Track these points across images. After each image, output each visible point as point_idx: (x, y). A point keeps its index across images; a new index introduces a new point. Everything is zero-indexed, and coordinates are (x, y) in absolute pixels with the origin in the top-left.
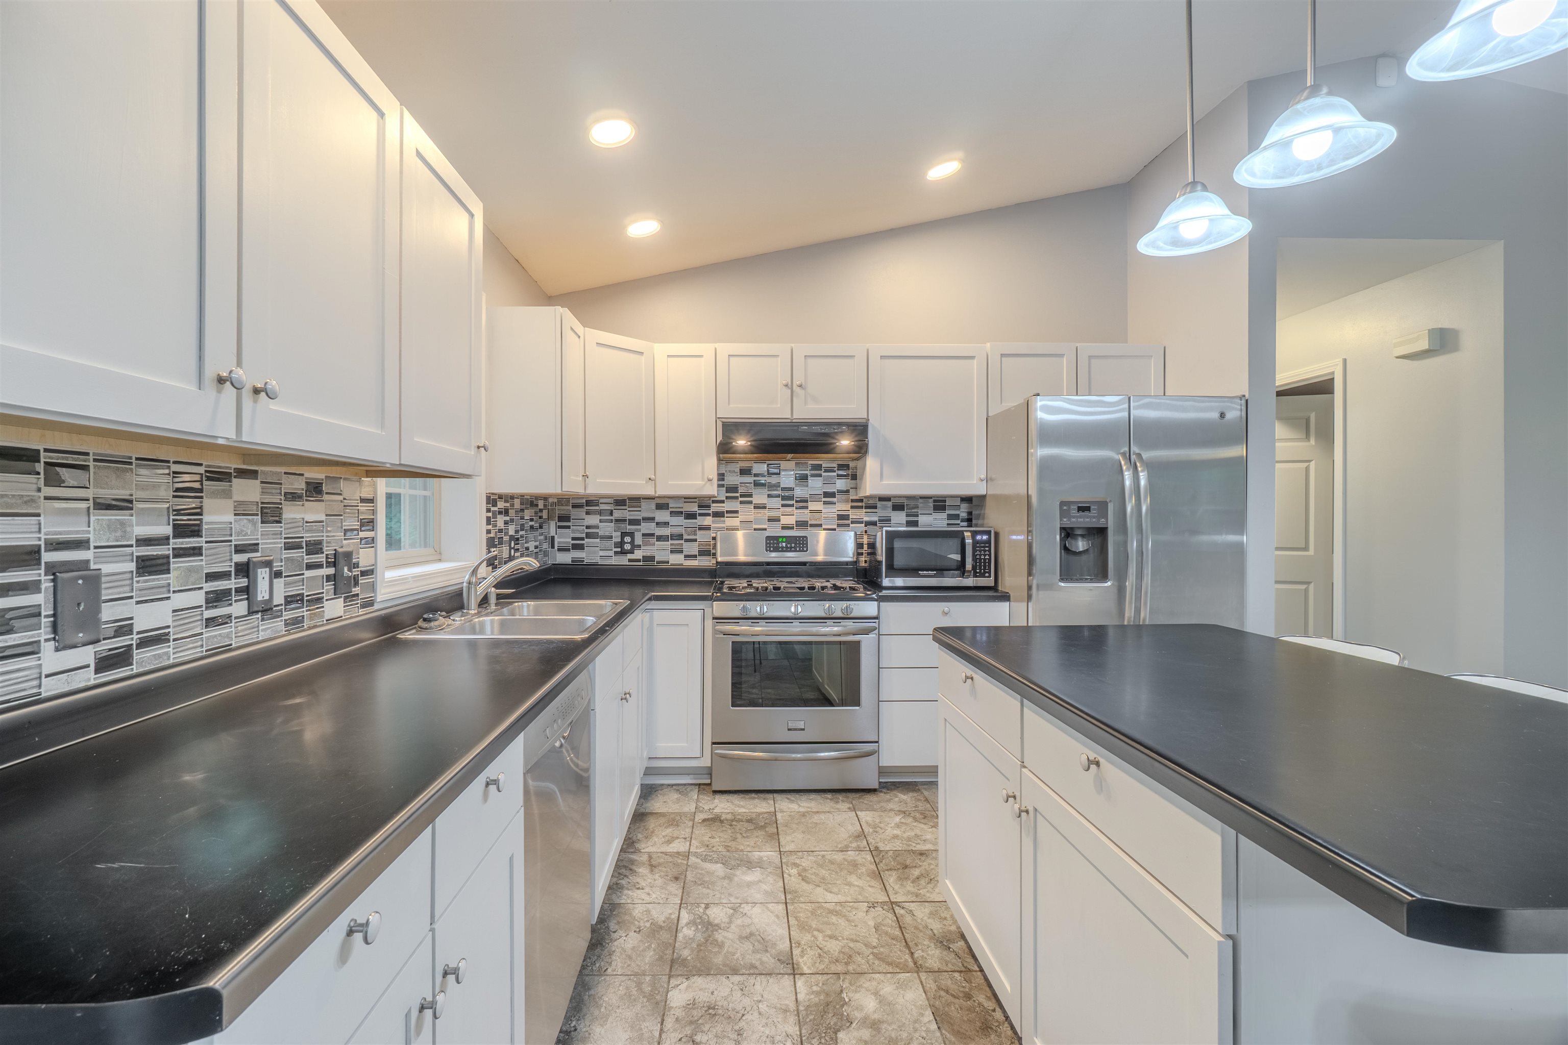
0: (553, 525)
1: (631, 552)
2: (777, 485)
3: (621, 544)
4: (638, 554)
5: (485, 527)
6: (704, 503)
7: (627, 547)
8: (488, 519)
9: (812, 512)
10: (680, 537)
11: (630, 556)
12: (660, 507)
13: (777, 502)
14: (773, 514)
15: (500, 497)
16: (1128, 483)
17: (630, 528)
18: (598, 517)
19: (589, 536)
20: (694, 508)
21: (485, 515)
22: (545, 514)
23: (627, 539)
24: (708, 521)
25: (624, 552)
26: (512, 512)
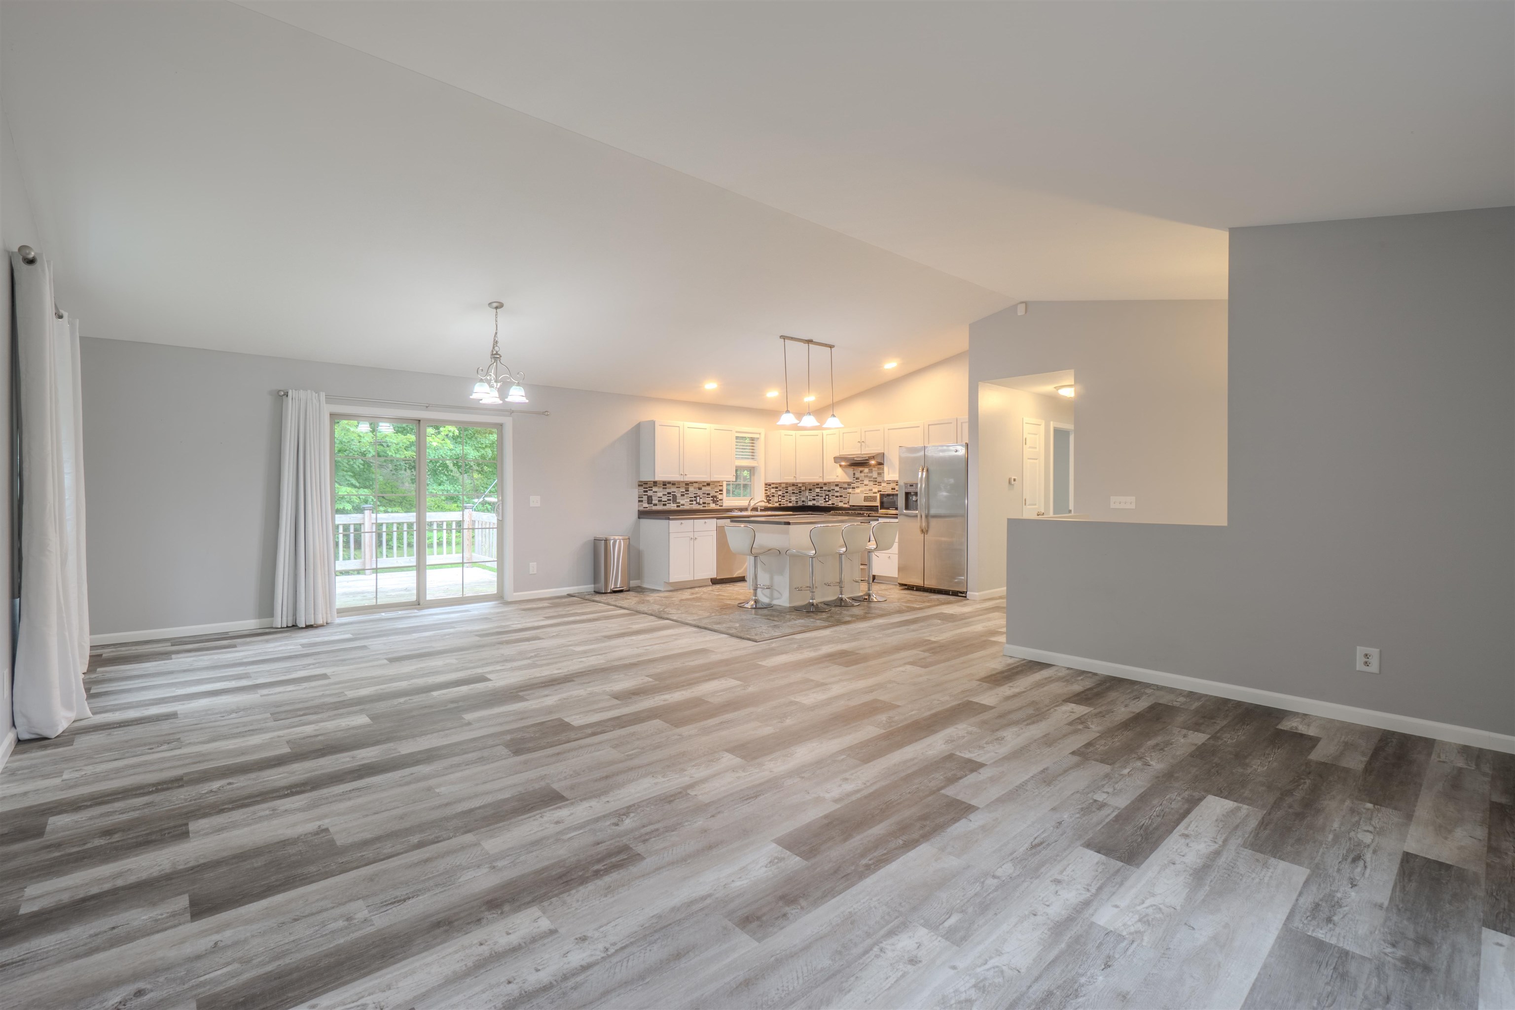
0: (807, 492)
1: (828, 501)
2: (871, 477)
3: (825, 499)
4: (830, 502)
5: (764, 492)
6: (849, 484)
7: (827, 500)
8: (766, 490)
9: (883, 487)
10: (841, 496)
11: (828, 503)
12: (837, 485)
13: (872, 483)
14: (870, 488)
15: (773, 484)
16: (920, 476)
17: (828, 493)
18: (819, 489)
19: (818, 496)
20: (846, 486)
21: (764, 489)
22: (803, 488)
23: (827, 497)
24: (850, 490)
25: (826, 501)
26: (779, 488)
